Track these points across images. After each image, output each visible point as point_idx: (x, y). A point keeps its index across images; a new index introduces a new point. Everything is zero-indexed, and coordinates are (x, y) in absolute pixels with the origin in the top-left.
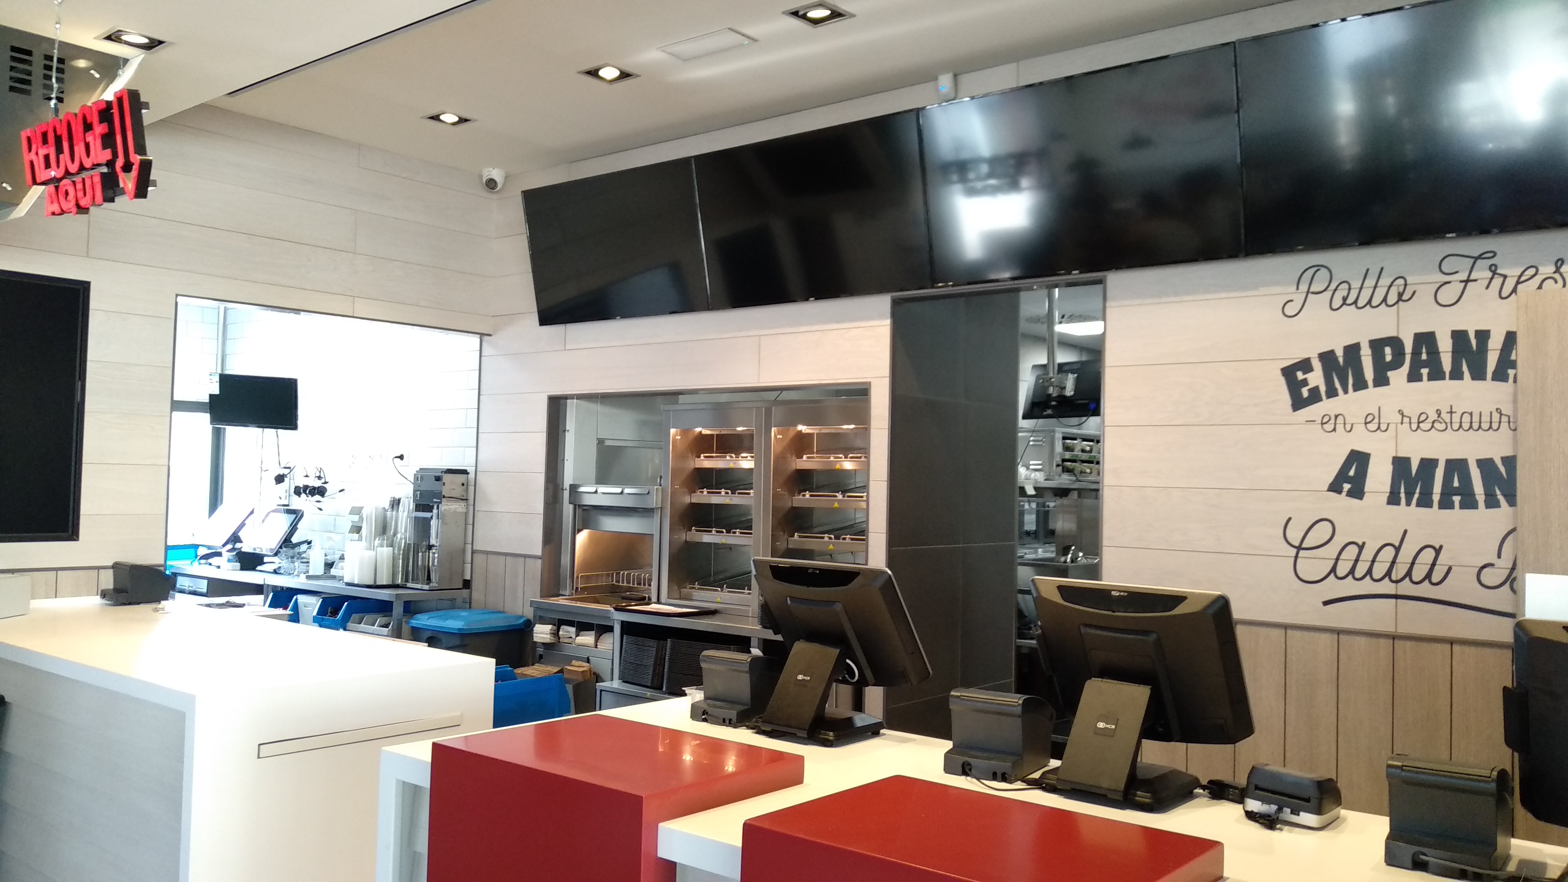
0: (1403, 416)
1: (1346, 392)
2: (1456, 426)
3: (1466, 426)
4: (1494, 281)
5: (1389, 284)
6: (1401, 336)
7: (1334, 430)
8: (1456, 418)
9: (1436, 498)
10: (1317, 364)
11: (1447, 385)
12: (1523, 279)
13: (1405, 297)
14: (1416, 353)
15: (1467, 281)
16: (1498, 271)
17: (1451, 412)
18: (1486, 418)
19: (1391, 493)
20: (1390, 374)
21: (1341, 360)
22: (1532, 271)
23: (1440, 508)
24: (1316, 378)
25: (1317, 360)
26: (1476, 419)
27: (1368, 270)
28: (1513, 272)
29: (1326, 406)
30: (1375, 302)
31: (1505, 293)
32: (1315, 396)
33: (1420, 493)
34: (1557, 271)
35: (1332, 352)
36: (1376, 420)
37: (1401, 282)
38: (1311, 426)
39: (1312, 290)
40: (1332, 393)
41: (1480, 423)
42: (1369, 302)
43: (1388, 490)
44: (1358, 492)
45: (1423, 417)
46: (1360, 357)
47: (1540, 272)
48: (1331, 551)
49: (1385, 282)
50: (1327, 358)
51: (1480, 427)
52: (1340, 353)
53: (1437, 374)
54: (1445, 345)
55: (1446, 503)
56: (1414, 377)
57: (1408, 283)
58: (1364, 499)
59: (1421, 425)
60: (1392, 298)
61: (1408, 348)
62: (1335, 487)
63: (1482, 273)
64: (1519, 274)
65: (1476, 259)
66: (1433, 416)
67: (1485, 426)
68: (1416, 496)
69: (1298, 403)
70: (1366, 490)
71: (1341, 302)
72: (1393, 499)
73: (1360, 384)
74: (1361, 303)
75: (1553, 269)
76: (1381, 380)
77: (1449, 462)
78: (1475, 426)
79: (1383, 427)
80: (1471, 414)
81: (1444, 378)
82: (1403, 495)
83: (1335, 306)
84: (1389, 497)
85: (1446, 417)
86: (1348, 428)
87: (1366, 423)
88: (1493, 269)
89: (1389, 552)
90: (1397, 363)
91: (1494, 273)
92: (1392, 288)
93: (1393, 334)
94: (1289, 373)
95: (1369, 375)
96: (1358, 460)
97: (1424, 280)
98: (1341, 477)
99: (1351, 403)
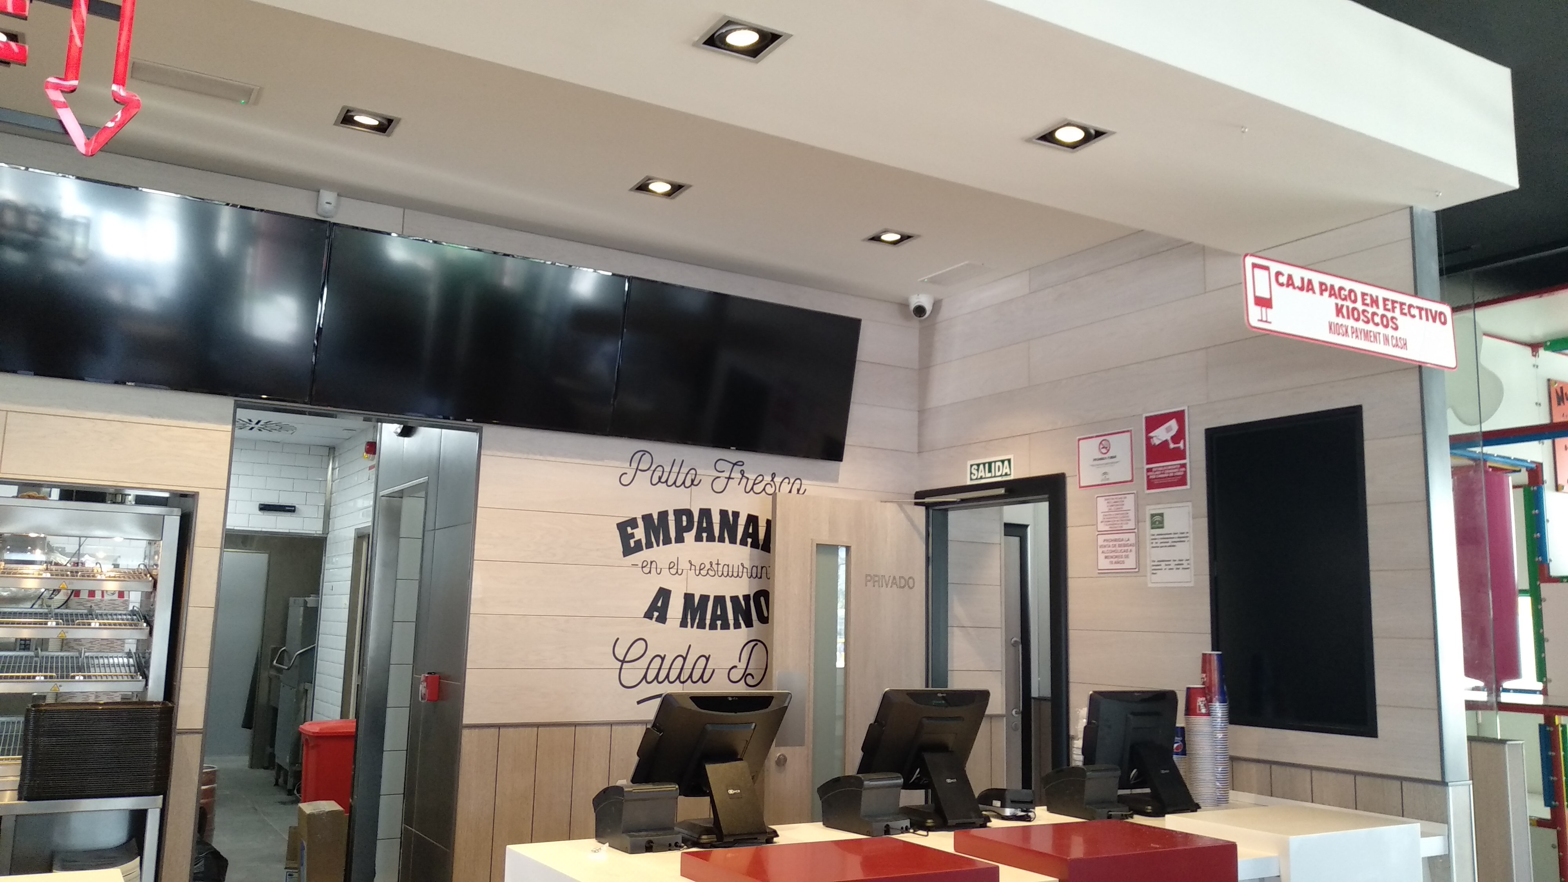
0: (691, 565)
1: (658, 545)
2: (720, 573)
3: (725, 574)
4: (743, 480)
5: (686, 472)
6: (692, 509)
7: (650, 572)
8: (720, 567)
9: (708, 622)
10: (640, 523)
11: (716, 544)
12: (757, 482)
13: (695, 483)
14: (700, 522)
15: (729, 478)
16: (745, 475)
17: (718, 564)
18: (736, 570)
19: (682, 619)
20: (685, 534)
21: (656, 521)
22: (760, 478)
23: (710, 629)
24: (639, 533)
25: (641, 519)
26: (731, 570)
27: (674, 460)
28: (752, 477)
29: (645, 555)
30: (678, 484)
31: (748, 490)
32: (638, 547)
33: (699, 619)
34: (772, 480)
35: (651, 515)
36: (676, 567)
37: (693, 472)
38: (634, 568)
39: (640, 468)
40: (649, 545)
41: (733, 572)
42: (675, 483)
43: (681, 617)
44: (662, 619)
45: (703, 566)
46: (668, 520)
47: (765, 479)
48: (644, 661)
49: (684, 470)
50: (647, 518)
51: (733, 575)
52: (655, 517)
53: (711, 538)
54: (716, 519)
55: (713, 627)
56: (698, 538)
57: (698, 473)
58: (667, 623)
59: (701, 571)
60: (688, 483)
61: (696, 519)
62: (648, 615)
63: (736, 475)
64: (754, 478)
65: (735, 464)
66: (708, 566)
67: (735, 574)
68: (697, 621)
69: (628, 551)
70: (668, 617)
71: (657, 480)
72: (683, 624)
73: (667, 541)
74: (670, 483)
75: (771, 479)
76: (680, 539)
77: (715, 597)
78: (730, 574)
79: (680, 572)
80: (728, 566)
81: (714, 541)
82: (689, 620)
83: (654, 482)
84: (681, 622)
85: (715, 566)
86: (659, 572)
87: (669, 568)
88: (742, 472)
89: (679, 662)
90: (689, 528)
91: (743, 475)
92: (689, 475)
93: (688, 507)
94: (622, 527)
95: (673, 534)
96: (664, 594)
97: (706, 473)
98: (653, 607)
99: (661, 554)
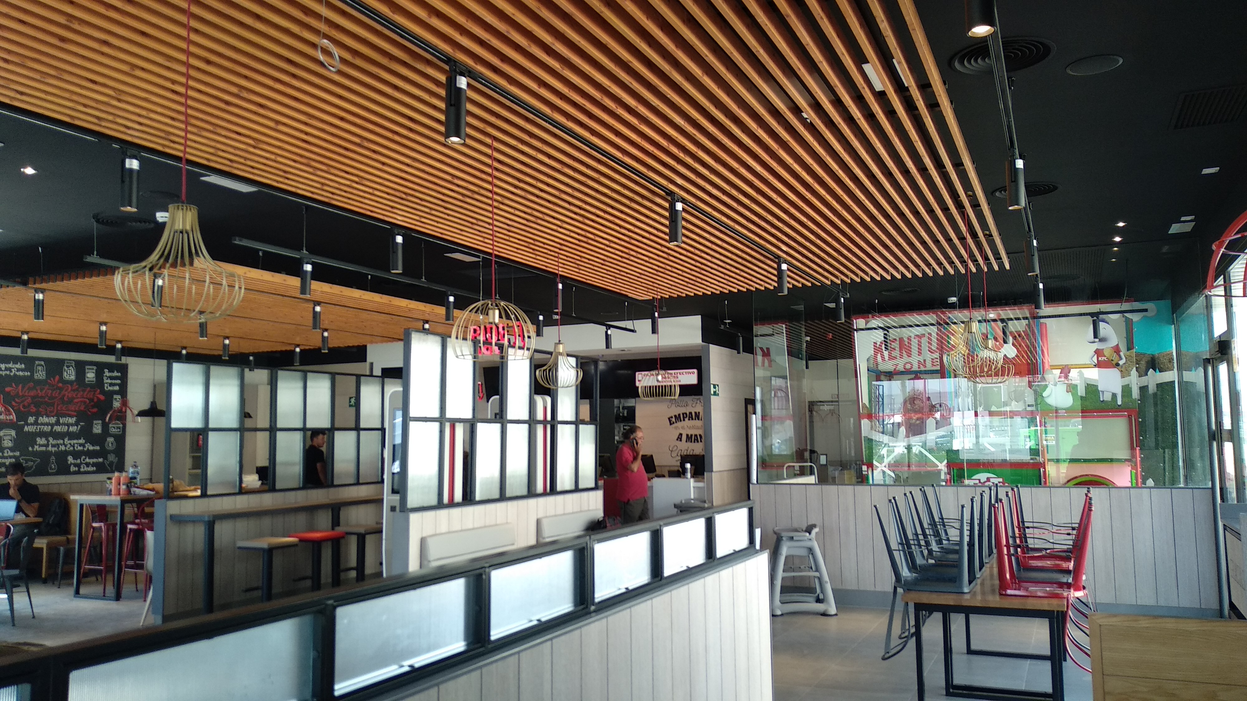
0: (687, 427)
7: (677, 429)
10: (673, 417)
16: (701, 401)
24: (673, 420)
29: (675, 425)
32: (673, 423)
35: (676, 415)
36: (683, 427)
37: (686, 402)
38: (673, 428)
39: (672, 403)
40: (676, 422)
44: (681, 440)
46: (680, 416)
48: (677, 451)
53: (692, 419)
54: (693, 414)
55: (694, 442)
56: (689, 420)
59: (690, 428)
60: (685, 405)
61: (688, 415)
62: (677, 440)
63: (699, 402)
65: (698, 399)
68: (690, 441)
69: (671, 424)
72: (686, 441)
73: (681, 421)
76: (684, 420)
77: (695, 435)
79: (684, 429)
82: (688, 441)
83: (676, 406)
86: (679, 429)
89: (685, 448)
90: (686, 417)
93: (685, 412)
94: (669, 419)
95: (682, 419)
96: (681, 434)
97: (690, 403)
98: (678, 438)
99: (679, 424)
